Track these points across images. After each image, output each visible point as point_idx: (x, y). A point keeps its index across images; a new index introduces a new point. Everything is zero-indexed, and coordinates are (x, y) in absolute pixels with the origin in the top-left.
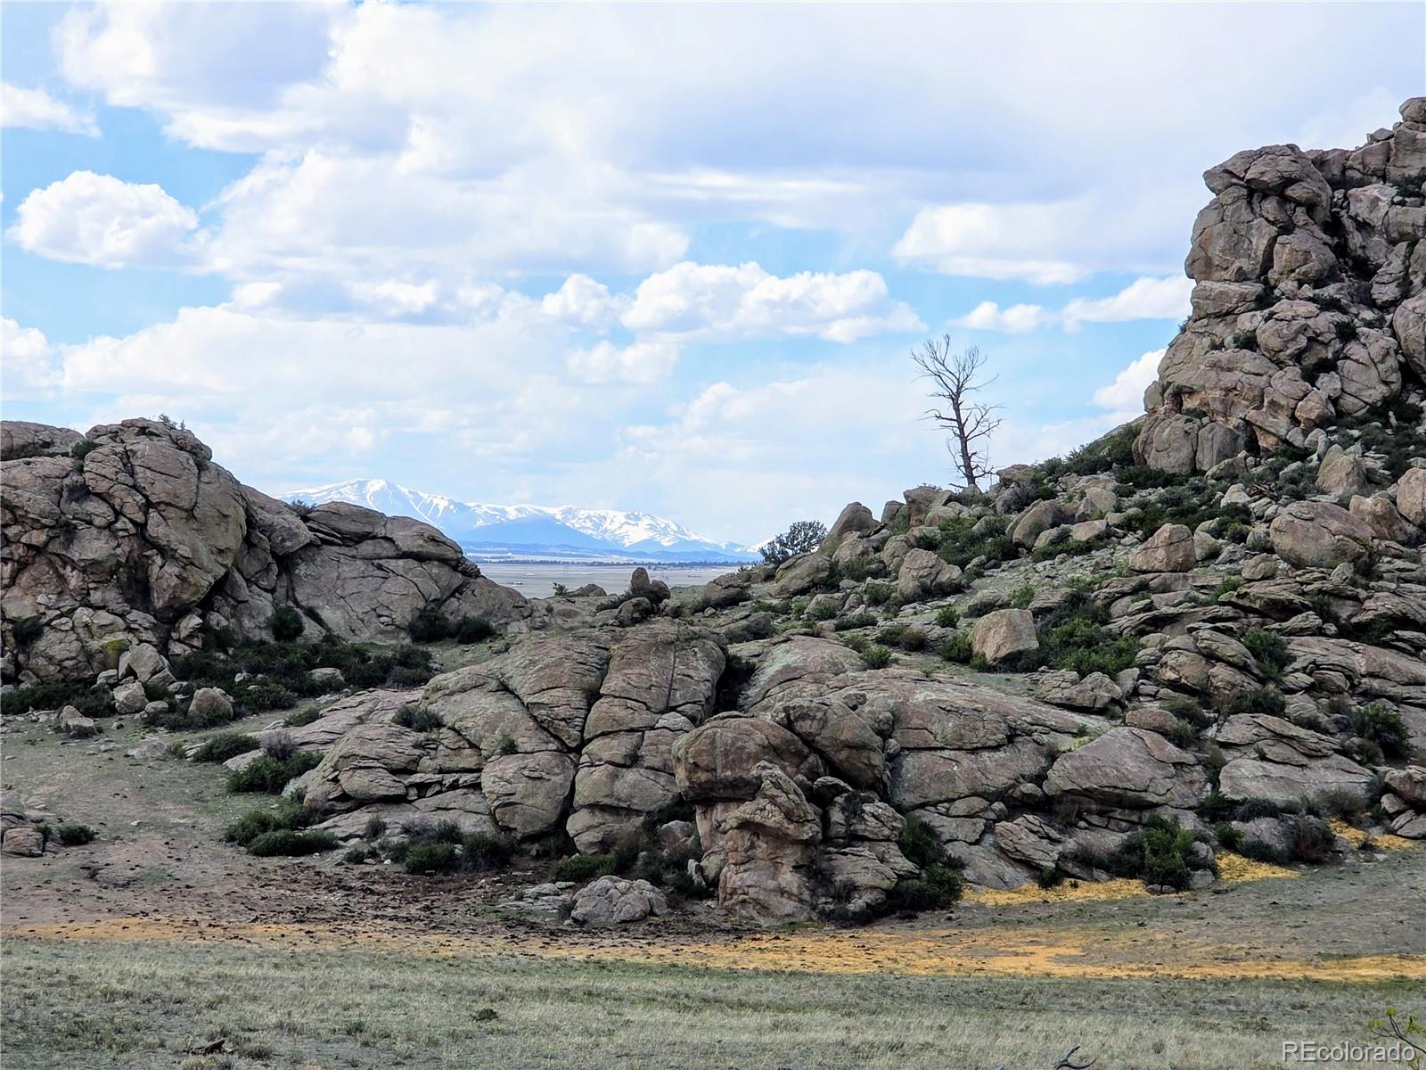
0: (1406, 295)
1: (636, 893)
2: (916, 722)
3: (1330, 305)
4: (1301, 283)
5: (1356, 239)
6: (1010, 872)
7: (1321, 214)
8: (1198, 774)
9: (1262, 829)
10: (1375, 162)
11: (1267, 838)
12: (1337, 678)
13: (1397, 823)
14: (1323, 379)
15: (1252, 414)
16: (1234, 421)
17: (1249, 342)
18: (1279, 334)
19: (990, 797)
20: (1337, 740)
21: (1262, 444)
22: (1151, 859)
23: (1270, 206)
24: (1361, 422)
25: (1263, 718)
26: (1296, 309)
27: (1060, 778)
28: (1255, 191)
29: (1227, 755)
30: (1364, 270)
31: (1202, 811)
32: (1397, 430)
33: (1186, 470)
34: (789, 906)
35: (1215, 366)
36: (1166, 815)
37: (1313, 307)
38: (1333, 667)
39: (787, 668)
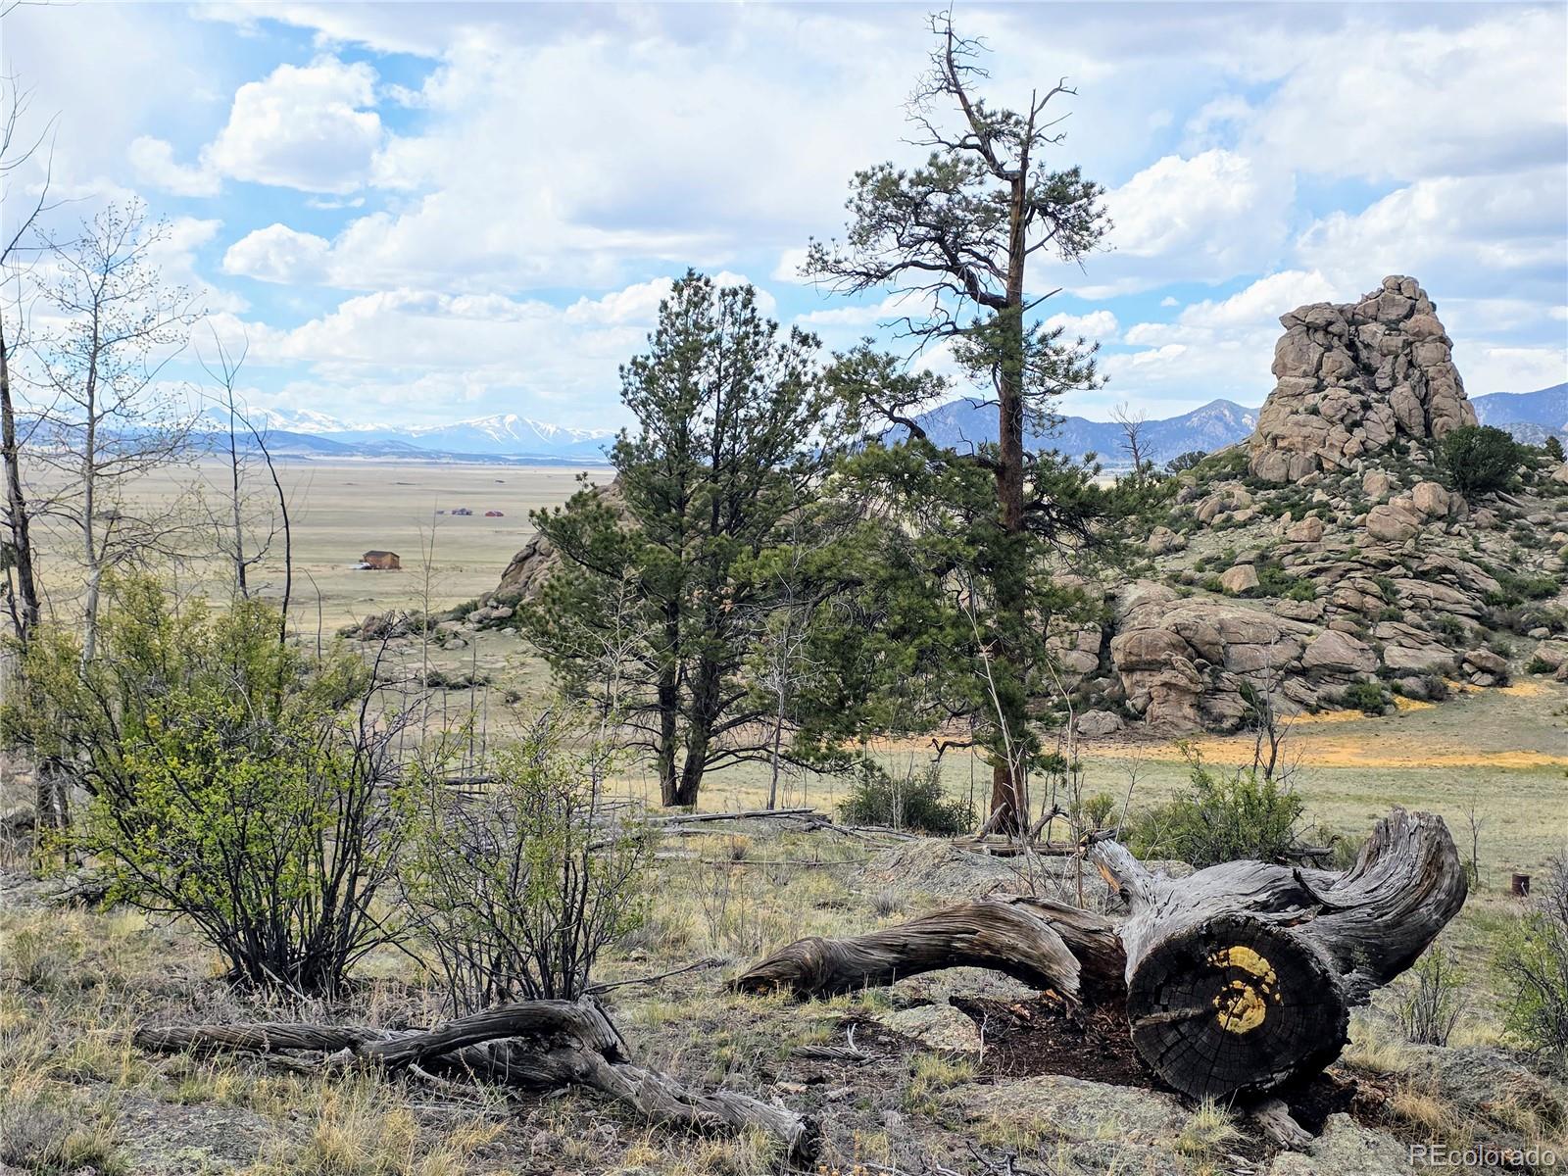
0: (1394, 385)
1: (1110, 719)
2: (1232, 629)
3: (1356, 390)
4: (1338, 379)
5: (1364, 354)
6: (1294, 707)
7: (1345, 340)
8: (1371, 654)
9: (1410, 683)
10: (1371, 311)
11: (1414, 687)
12: (1425, 602)
13: (1475, 678)
14: (1356, 431)
15: (1320, 451)
16: (1309, 454)
17: (1315, 411)
18: (1332, 406)
19: (1278, 668)
20: (1431, 635)
21: (1325, 466)
22: (1365, 700)
23: (1319, 336)
24: (1379, 455)
25: (1396, 624)
26: (1338, 393)
27: (1310, 658)
28: (1311, 328)
29: (1384, 643)
30: (1369, 370)
31: (1378, 673)
32: (1398, 460)
33: (1283, 480)
34: (1190, 725)
35: (1297, 424)
36: (1364, 676)
37: (1347, 392)
38: (1422, 596)
39: (1140, 598)
